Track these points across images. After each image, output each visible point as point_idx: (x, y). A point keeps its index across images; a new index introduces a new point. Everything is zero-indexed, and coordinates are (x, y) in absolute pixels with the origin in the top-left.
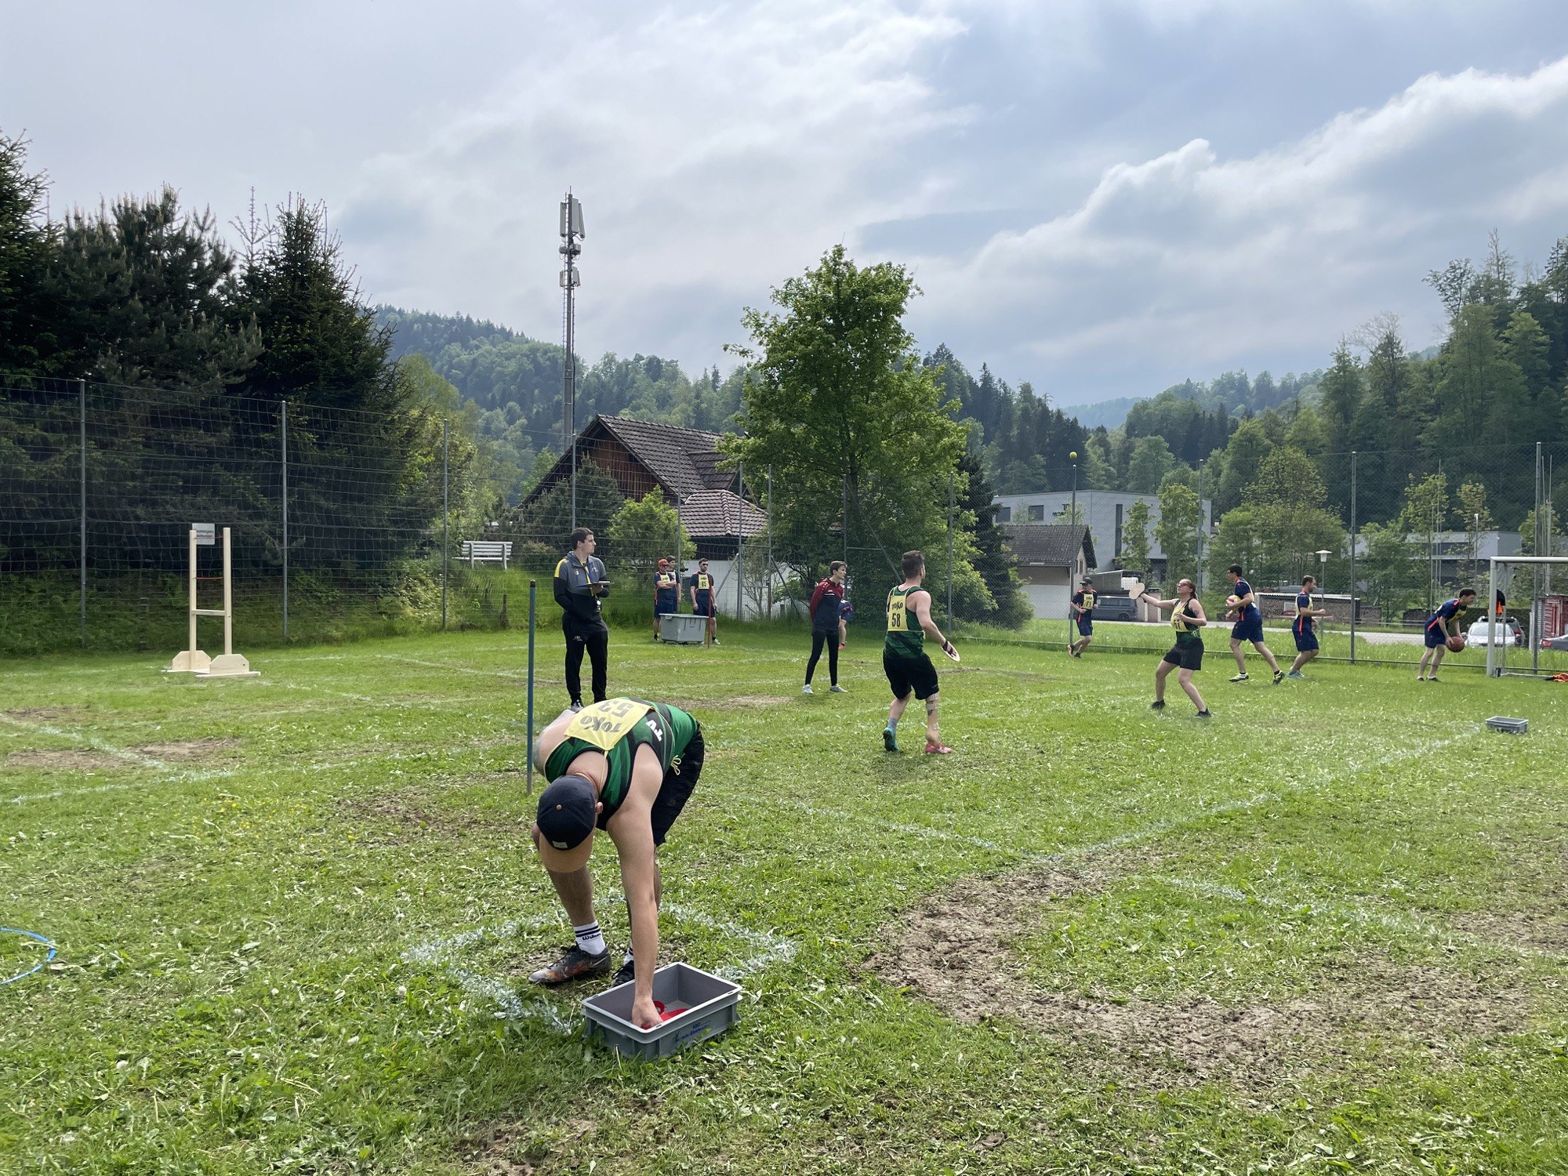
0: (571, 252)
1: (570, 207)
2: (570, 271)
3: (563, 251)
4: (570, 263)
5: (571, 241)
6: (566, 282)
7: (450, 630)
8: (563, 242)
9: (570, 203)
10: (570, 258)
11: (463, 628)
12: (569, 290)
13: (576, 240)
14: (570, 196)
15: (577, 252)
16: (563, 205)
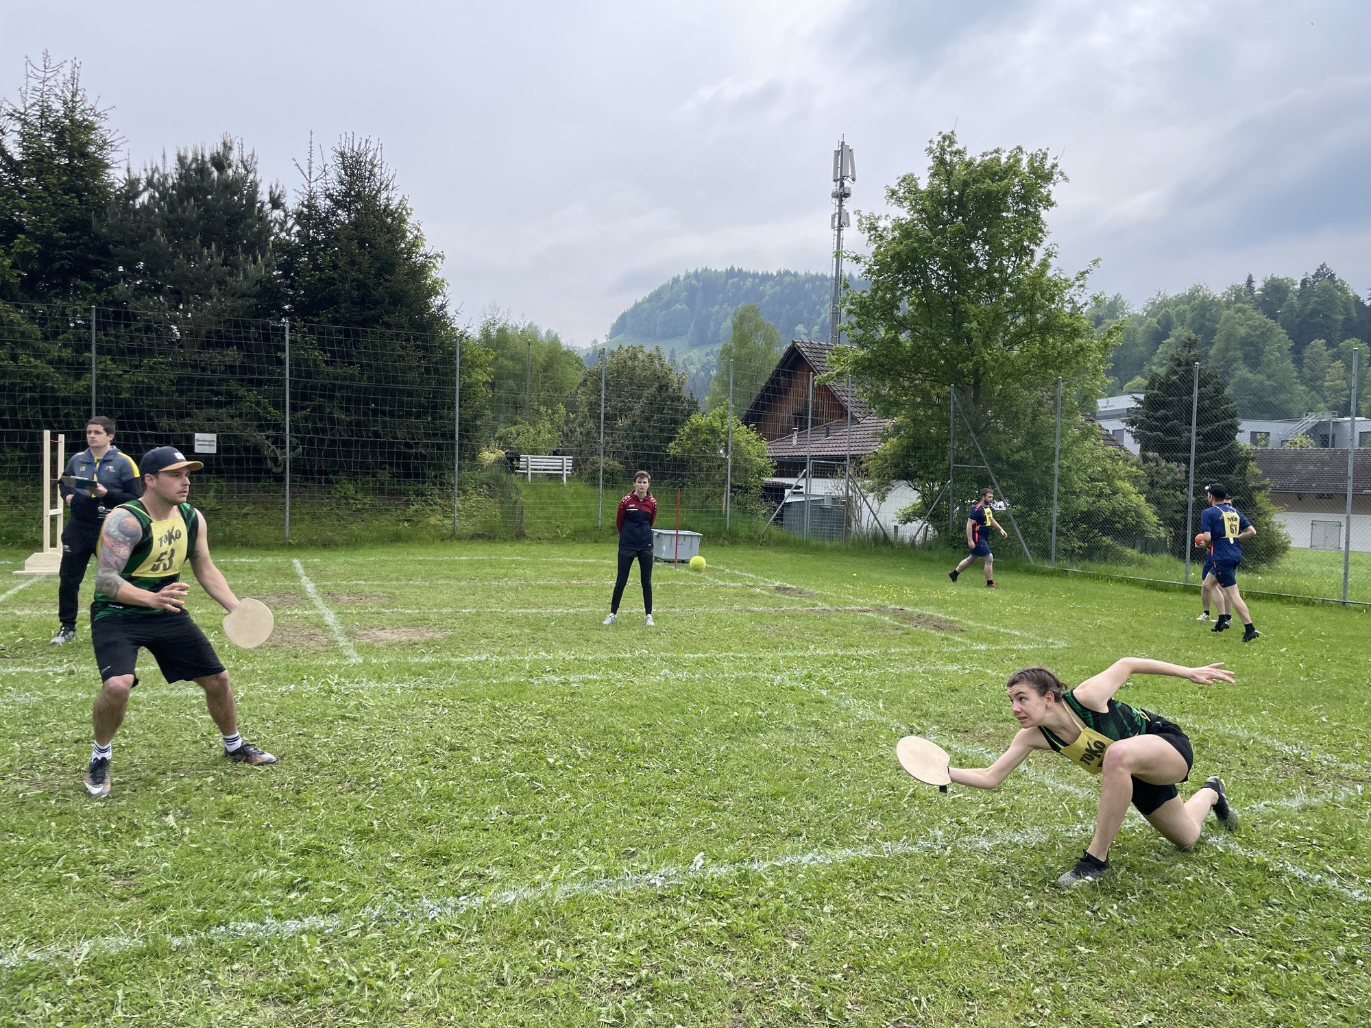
0: (842, 195)
1: (843, 154)
2: (840, 213)
3: (835, 195)
4: (840, 206)
5: (842, 185)
6: (836, 224)
7: (459, 539)
8: (834, 187)
9: (842, 150)
10: (841, 201)
11: (475, 537)
12: (839, 230)
13: (846, 184)
14: (843, 143)
15: (847, 195)
16: (837, 153)
